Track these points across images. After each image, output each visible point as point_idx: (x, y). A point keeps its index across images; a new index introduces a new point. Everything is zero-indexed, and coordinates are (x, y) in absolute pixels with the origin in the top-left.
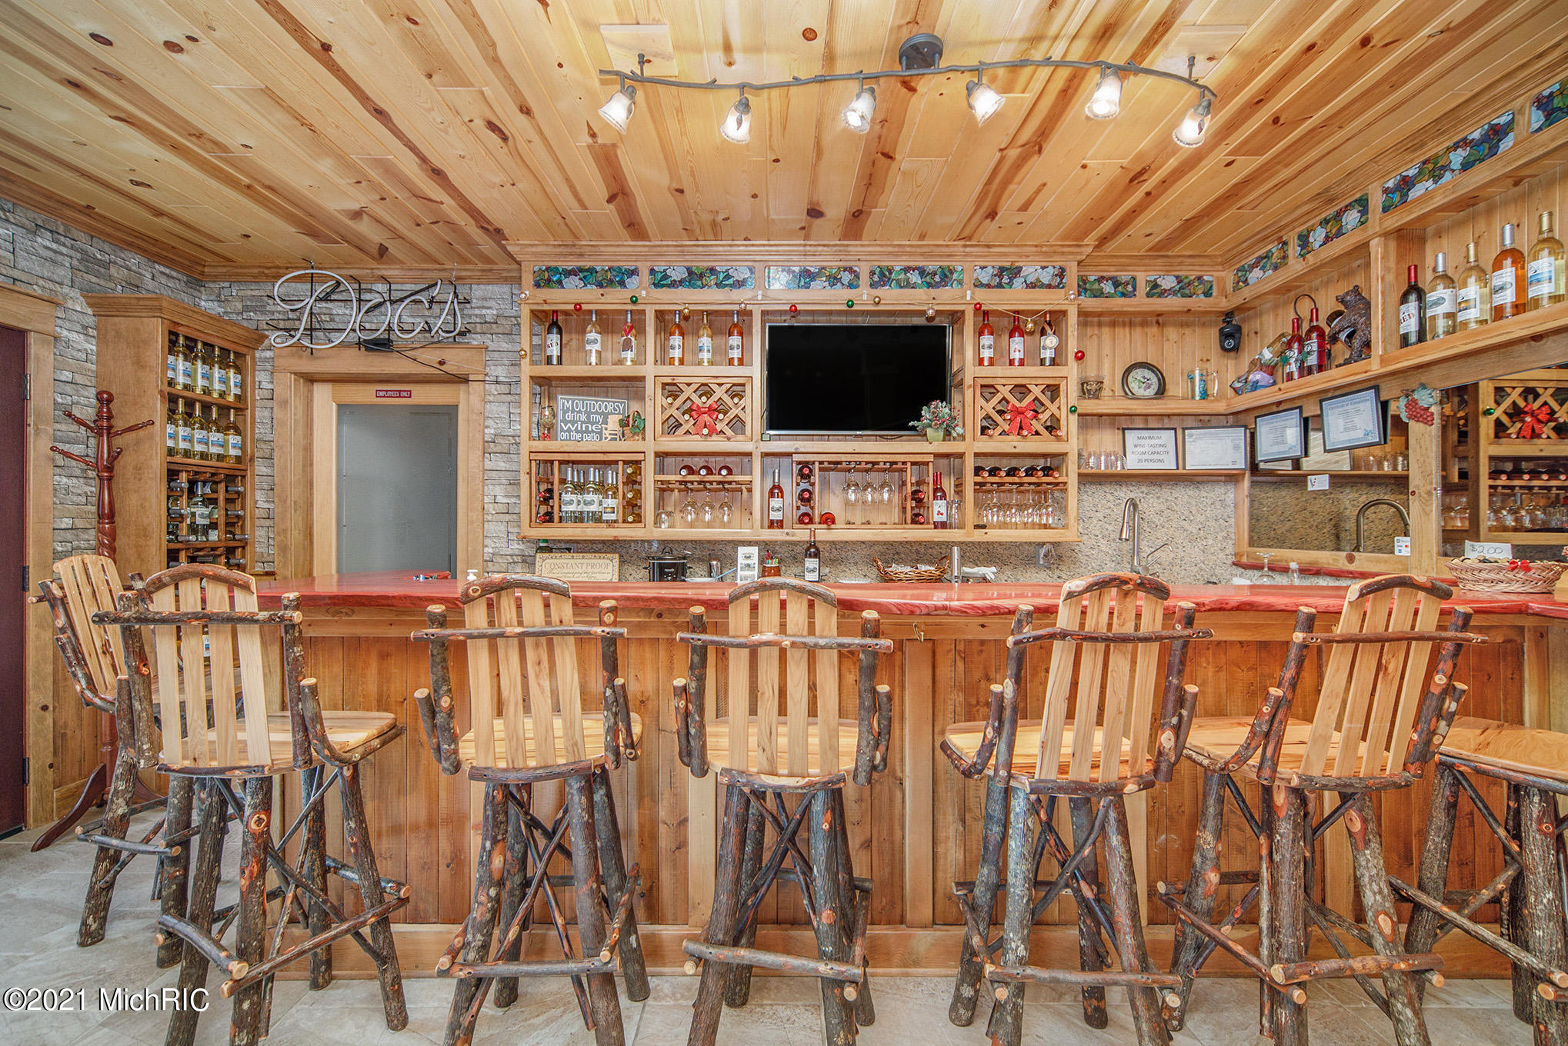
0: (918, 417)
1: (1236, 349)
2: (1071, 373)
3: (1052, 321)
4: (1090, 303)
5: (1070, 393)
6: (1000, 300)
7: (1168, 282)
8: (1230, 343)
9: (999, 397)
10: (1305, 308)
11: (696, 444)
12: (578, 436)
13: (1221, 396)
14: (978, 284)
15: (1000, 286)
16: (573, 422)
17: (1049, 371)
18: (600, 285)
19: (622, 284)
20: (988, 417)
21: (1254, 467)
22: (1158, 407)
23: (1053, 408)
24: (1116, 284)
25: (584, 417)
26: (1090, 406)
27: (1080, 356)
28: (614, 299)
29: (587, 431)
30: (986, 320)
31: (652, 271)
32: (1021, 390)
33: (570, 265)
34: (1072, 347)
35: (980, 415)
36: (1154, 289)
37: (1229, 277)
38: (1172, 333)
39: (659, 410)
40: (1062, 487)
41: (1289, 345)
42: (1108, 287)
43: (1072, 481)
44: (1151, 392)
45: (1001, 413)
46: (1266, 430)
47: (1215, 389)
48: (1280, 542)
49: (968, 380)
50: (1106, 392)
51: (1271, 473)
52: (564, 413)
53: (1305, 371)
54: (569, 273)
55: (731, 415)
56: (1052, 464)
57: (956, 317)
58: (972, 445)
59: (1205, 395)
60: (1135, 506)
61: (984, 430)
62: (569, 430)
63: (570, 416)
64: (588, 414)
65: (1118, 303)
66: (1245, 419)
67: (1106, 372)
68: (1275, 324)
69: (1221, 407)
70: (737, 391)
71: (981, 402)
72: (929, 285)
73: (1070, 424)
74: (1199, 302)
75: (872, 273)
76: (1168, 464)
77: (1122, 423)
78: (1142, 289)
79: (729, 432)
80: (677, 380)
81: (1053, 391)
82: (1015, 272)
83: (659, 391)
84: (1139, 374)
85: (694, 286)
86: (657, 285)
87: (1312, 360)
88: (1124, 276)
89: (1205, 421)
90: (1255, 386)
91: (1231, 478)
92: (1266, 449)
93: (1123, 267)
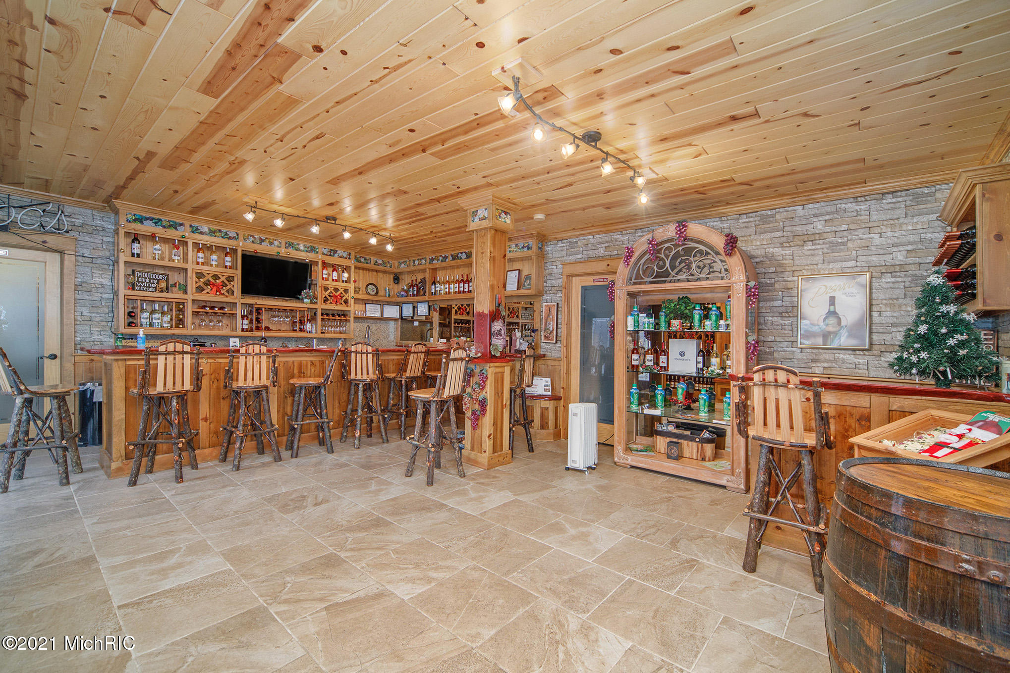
0: (300, 294)
1: (398, 283)
2: (352, 286)
3: (347, 269)
4: (359, 264)
5: (351, 293)
6: (329, 260)
7: (380, 262)
8: (396, 281)
9: (329, 291)
10: (414, 278)
11: (212, 298)
12: (145, 289)
13: (393, 296)
14: (323, 254)
15: (330, 255)
16: (142, 283)
17: (345, 284)
18: (164, 227)
19: (176, 229)
20: (325, 297)
21: (402, 318)
22: (376, 298)
23: (346, 296)
24: (365, 260)
25: (148, 281)
26: (357, 296)
27: (355, 281)
28: (171, 233)
29: (149, 286)
30: (325, 265)
31: (191, 226)
32: (336, 290)
33: (148, 215)
34: (353, 279)
35: (324, 296)
36: (376, 263)
37: (397, 264)
38: (380, 275)
39: (194, 283)
40: (349, 321)
41: (410, 286)
42: (363, 260)
43: (352, 319)
44: (373, 293)
45: (330, 296)
46: (405, 307)
47: (392, 294)
48: (408, 339)
49: (319, 284)
50: (360, 292)
51: (406, 319)
52: (138, 278)
53: (414, 295)
54: (147, 219)
55: (228, 287)
56: (344, 314)
57: (316, 263)
58: (320, 306)
59: (389, 296)
60: (369, 328)
61: (324, 301)
62: (140, 286)
63: (141, 279)
64: (150, 279)
65: (366, 265)
66: (399, 304)
67: (361, 285)
68: (406, 280)
69: (393, 300)
70: (230, 279)
71: (324, 292)
72: (307, 251)
73: (351, 302)
74: (388, 269)
75: (286, 243)
76: (378, 315)
77: (366, 302)
78: (373, 263)
79: (227, 294)
80: (203, 272)
81: (346, 291)
82: (335, 252)
83: (194, 276)
84: (370, 287)
85: (211, 236)
86: (193, 232)
87: (415, 292)
88: (368, 257)
89: (389, 303)
90: (402, 296)
91: (395, 320)
92: (405, 314)
93: (368, 255)
